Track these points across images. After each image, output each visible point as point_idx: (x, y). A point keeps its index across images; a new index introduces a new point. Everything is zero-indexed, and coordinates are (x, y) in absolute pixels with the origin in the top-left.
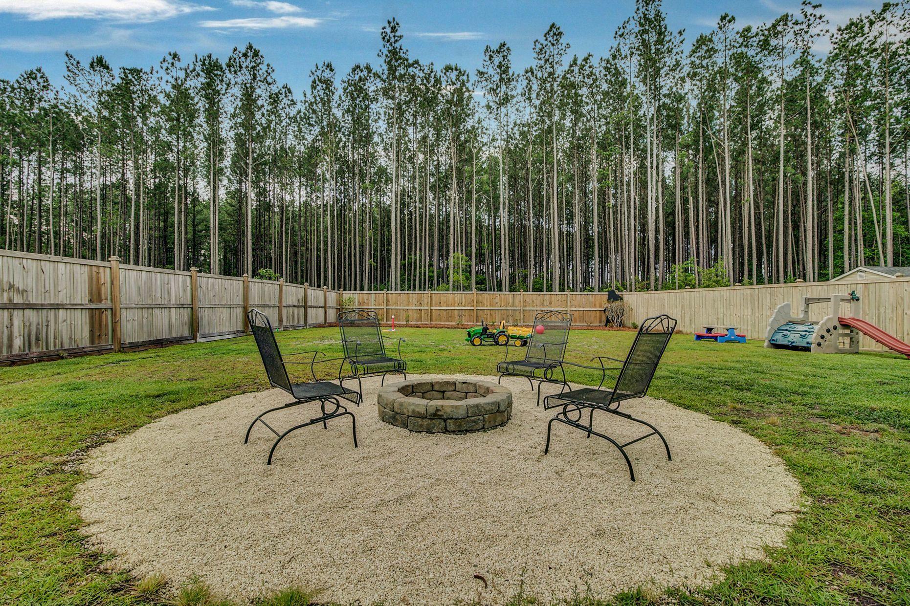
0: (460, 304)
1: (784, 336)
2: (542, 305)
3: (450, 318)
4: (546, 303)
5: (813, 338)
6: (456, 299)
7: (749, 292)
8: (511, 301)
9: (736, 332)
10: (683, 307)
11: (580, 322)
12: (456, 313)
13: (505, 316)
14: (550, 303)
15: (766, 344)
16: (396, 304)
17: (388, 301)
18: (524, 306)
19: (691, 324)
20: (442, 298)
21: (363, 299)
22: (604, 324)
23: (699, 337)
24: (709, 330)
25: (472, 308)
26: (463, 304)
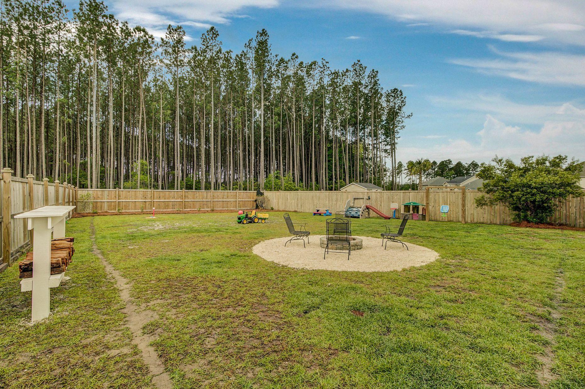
0: (174, 198)
1: (350, 213)
2: (223, 198)
3: (167, 206)
4: (225, 197)
5: (360, 213)
6: (171, 195)
7: (327, 193)
8: (205, 195)
9: (329, 211)
10: (298, 199)
11: (243, 207)
12: (171, 203)
13: (202, 205)
14: (227, 197)
15: (344, 216)
16: (126, 198)
17: (119, 196)
18: (213, 199)
19: (301, 208)
20: (161, 194)
21: (97, 194)
22: (255, 208)
23: (315, 214)
24: (318, 211)
25: (182, 200)
26: (176, 198)
